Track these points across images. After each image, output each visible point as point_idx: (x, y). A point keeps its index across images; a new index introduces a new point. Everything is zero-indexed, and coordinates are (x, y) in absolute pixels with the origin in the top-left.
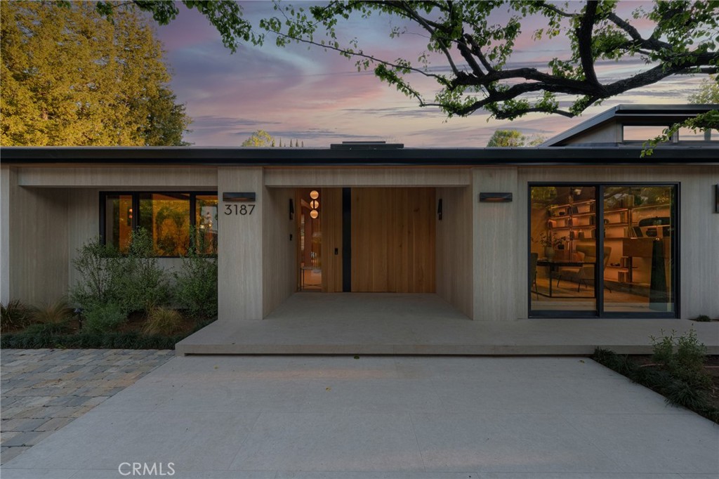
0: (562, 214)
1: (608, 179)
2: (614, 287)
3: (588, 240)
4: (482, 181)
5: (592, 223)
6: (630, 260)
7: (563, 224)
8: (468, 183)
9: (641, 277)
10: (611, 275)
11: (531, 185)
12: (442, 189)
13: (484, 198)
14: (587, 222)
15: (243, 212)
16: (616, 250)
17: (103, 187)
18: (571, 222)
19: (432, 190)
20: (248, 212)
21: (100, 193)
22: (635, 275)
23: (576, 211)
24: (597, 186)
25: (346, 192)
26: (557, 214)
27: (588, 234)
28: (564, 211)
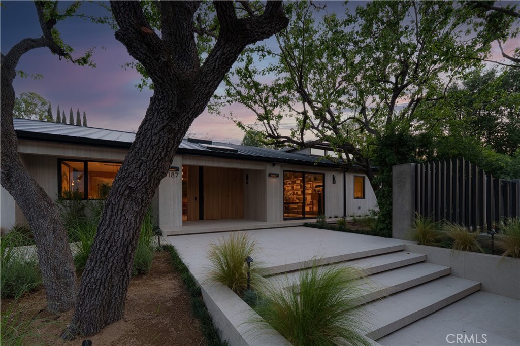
0: (290, 184)
1: (306, 171)
2: (309, 213)
3: (299, 195)
4: (270, 169)
5: (301, 188)
6: (313, 202)
7: (290, 188)
8: (264, 169)
9: (315, 209)
10: (307, 209)
11: (284, 171)
12: (247, 170)
13: (270, 175)
14: (299, 187)
15: (173, 176)
16: (309, 198)
17: (60, 156)
18: (293, 187)
19: (242, 170)
20: (175, 176)
21: (58, 159)
22: (314, 208)
23: (295, 183)
24: (304, 173)
25: (201, 168)
26: (288, 184)
27: (299, 192)
28: (290, 182)
